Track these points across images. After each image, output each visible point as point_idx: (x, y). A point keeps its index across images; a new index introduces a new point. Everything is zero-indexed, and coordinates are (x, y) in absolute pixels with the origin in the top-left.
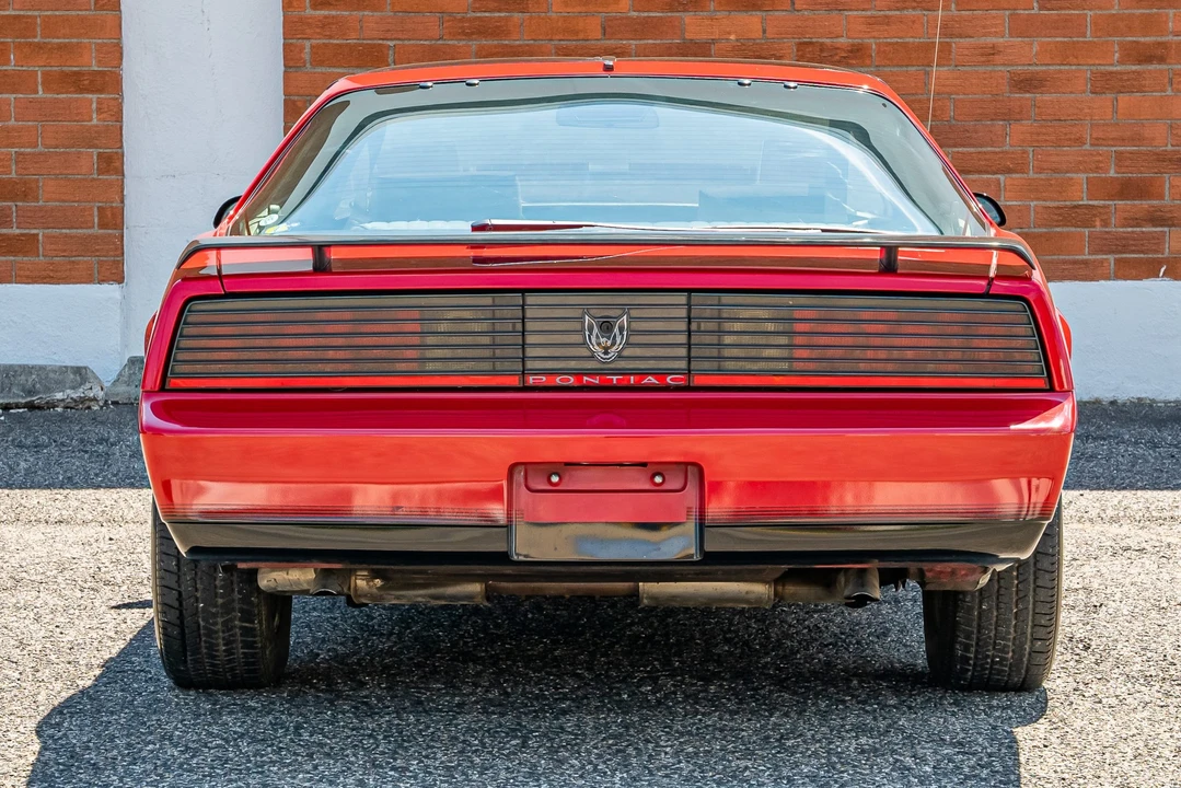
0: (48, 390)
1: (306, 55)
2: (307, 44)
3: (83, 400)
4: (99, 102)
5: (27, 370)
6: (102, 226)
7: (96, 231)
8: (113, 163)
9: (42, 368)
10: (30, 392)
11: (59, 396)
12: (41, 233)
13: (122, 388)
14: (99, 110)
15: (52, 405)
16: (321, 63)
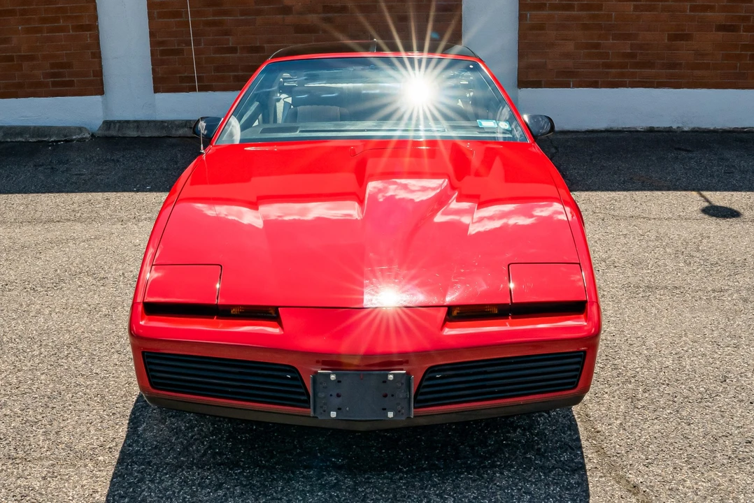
0: (71, 135)
1: (156, 15)
2: (156, 11)
3: (83, 138)
4: (90, 34)
5: (65, 128)
6: (94, 76)
7: (92, 78)
8: (97, 55)
9: (69, 128)
10: (65, 136)
11: (74, 137)
12: (75, 79)
13: (100, 132)
14: (90, 37)
15: (72, 140)
16: (160, 18)
